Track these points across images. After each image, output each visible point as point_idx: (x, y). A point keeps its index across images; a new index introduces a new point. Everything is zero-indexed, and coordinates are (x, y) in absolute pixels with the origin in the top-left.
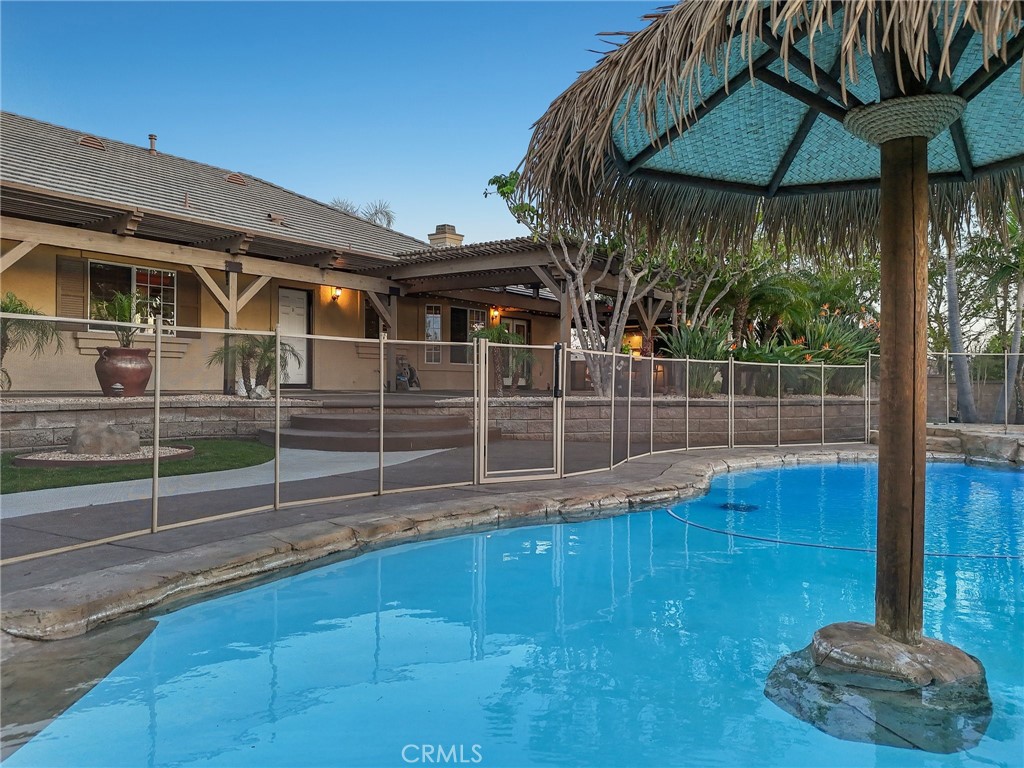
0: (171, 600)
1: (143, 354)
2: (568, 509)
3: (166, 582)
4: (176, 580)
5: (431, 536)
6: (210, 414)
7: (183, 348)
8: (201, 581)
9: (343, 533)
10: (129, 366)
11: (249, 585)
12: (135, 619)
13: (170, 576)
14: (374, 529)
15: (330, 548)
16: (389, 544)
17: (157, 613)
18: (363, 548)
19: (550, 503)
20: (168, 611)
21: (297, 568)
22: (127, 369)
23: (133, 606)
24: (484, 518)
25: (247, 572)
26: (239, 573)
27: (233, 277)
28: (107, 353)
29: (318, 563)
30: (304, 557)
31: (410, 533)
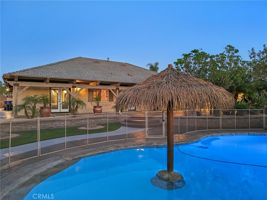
0: (84, 156)
1: (101, 107)
2: (159, 145)
3: (83, 154)
4: (85, 154)
5: (129, 149)
6: (111, 119)
7: (110, 104)
8: (88, 154)
9: (113, 147)
10: (98, 109)
11: (96, 155)
12: (79, 159)
13: (84, 153)
14: (118, 147)
15: (110, 150)
16: (121, 150)
17: (82, 158)
18: (116, 150)
19: (155, 143)
20: (83, 158)
21: (104, 153)
22: (98, 110)
23: (78, 157)
24: (140, 146)
25: (95, 153)
26: (94, 153)
27: (117, 91)
28: (95, 107)
29: (108, 152)
30: (105, 151)
31: (125, 148)
